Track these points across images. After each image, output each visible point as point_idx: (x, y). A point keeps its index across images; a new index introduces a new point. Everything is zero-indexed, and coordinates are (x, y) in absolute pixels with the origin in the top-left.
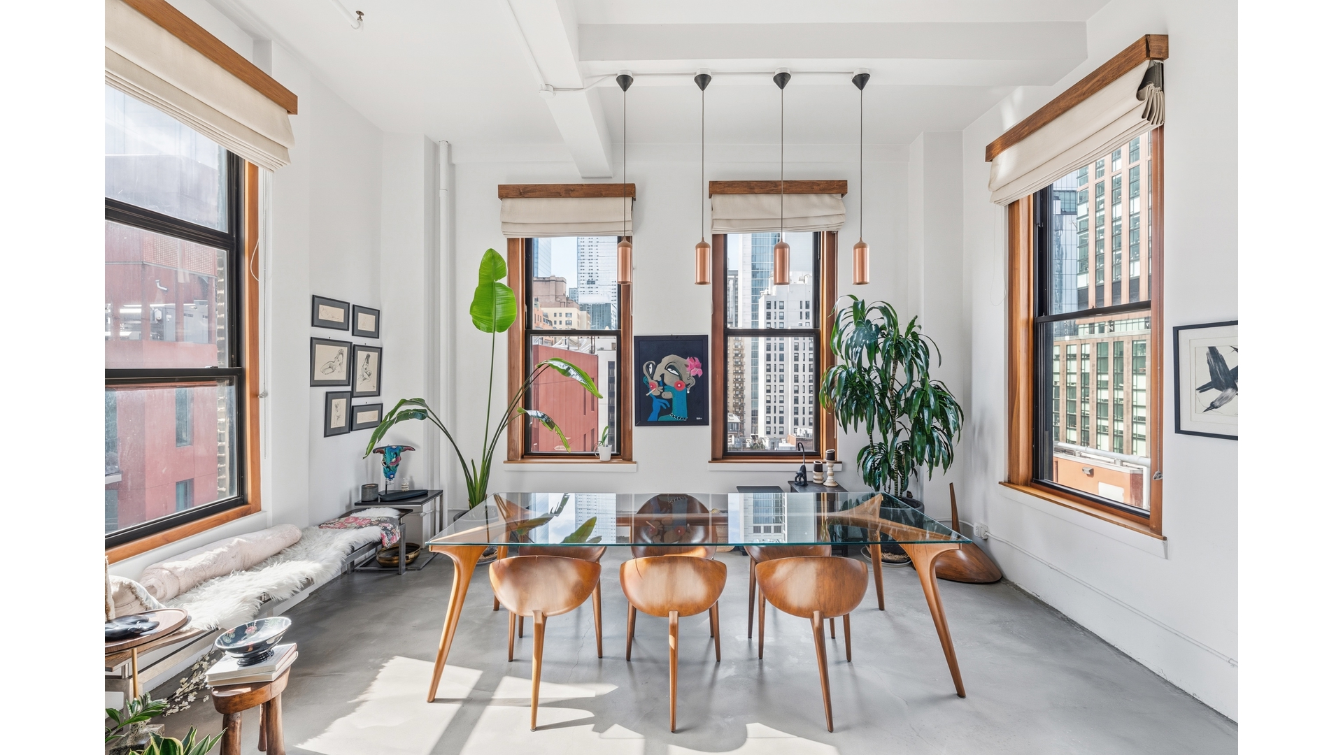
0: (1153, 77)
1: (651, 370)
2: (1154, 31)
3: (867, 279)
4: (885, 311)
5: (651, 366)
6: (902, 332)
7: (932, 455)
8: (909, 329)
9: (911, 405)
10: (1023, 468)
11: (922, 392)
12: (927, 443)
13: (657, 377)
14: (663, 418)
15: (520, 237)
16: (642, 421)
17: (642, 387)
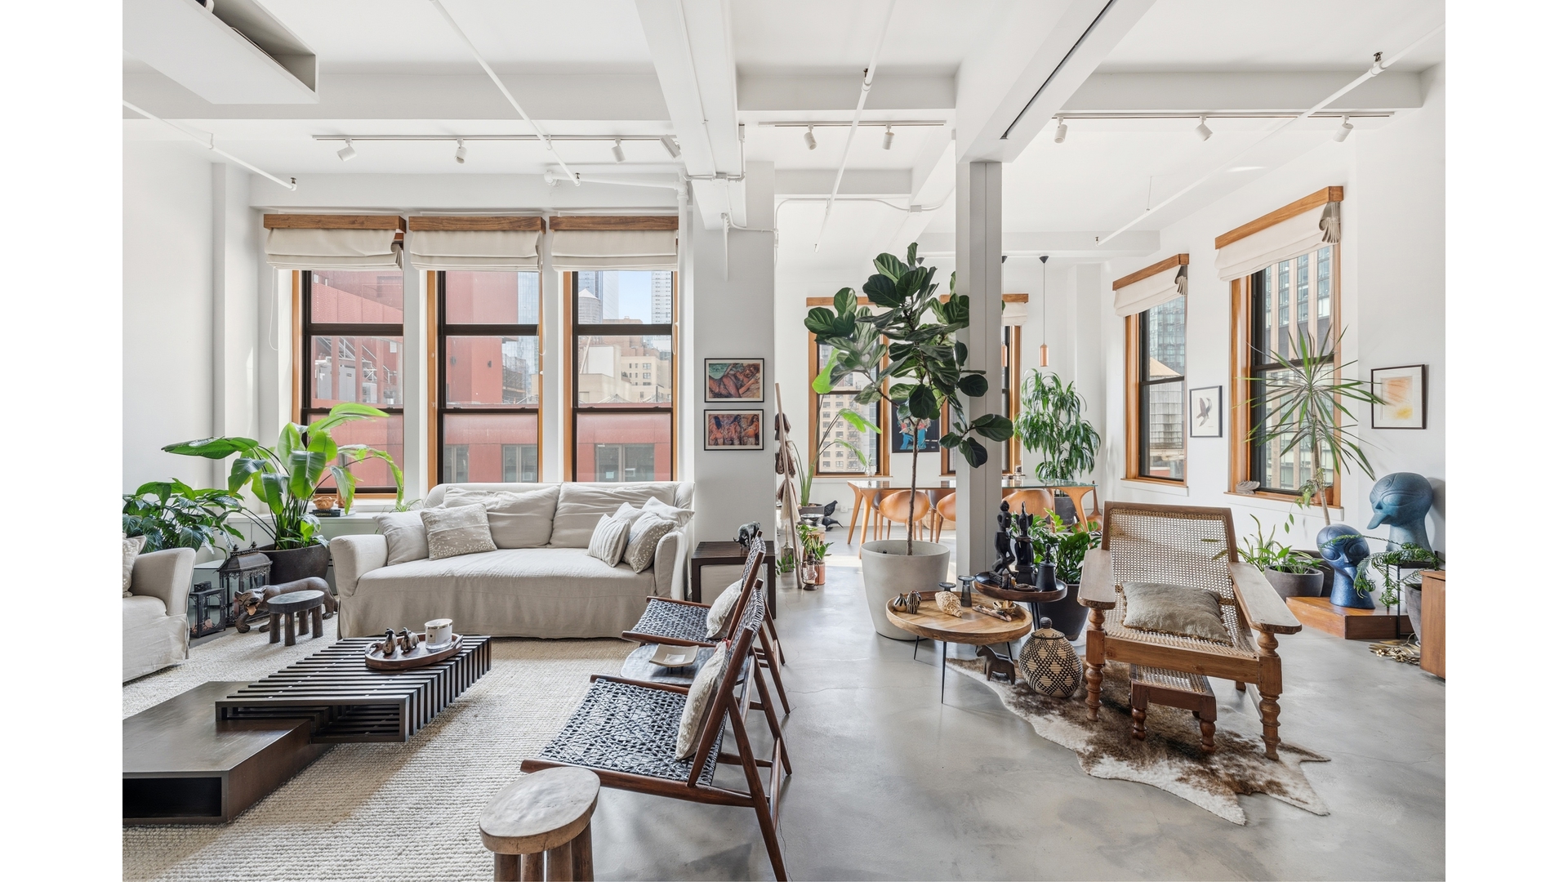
0: (1182, 272)
2: (1182, 252)
3: (1048, 364)
4: (1055, 379)
6: (1064, 391)
7: (1082, 463)
8: (1068, 389)
9: (1069, 434)
10: (1134, 470)
11: (1077, 428)
12: (1079, 457)
14: (909, 448)
17: (896, 428)
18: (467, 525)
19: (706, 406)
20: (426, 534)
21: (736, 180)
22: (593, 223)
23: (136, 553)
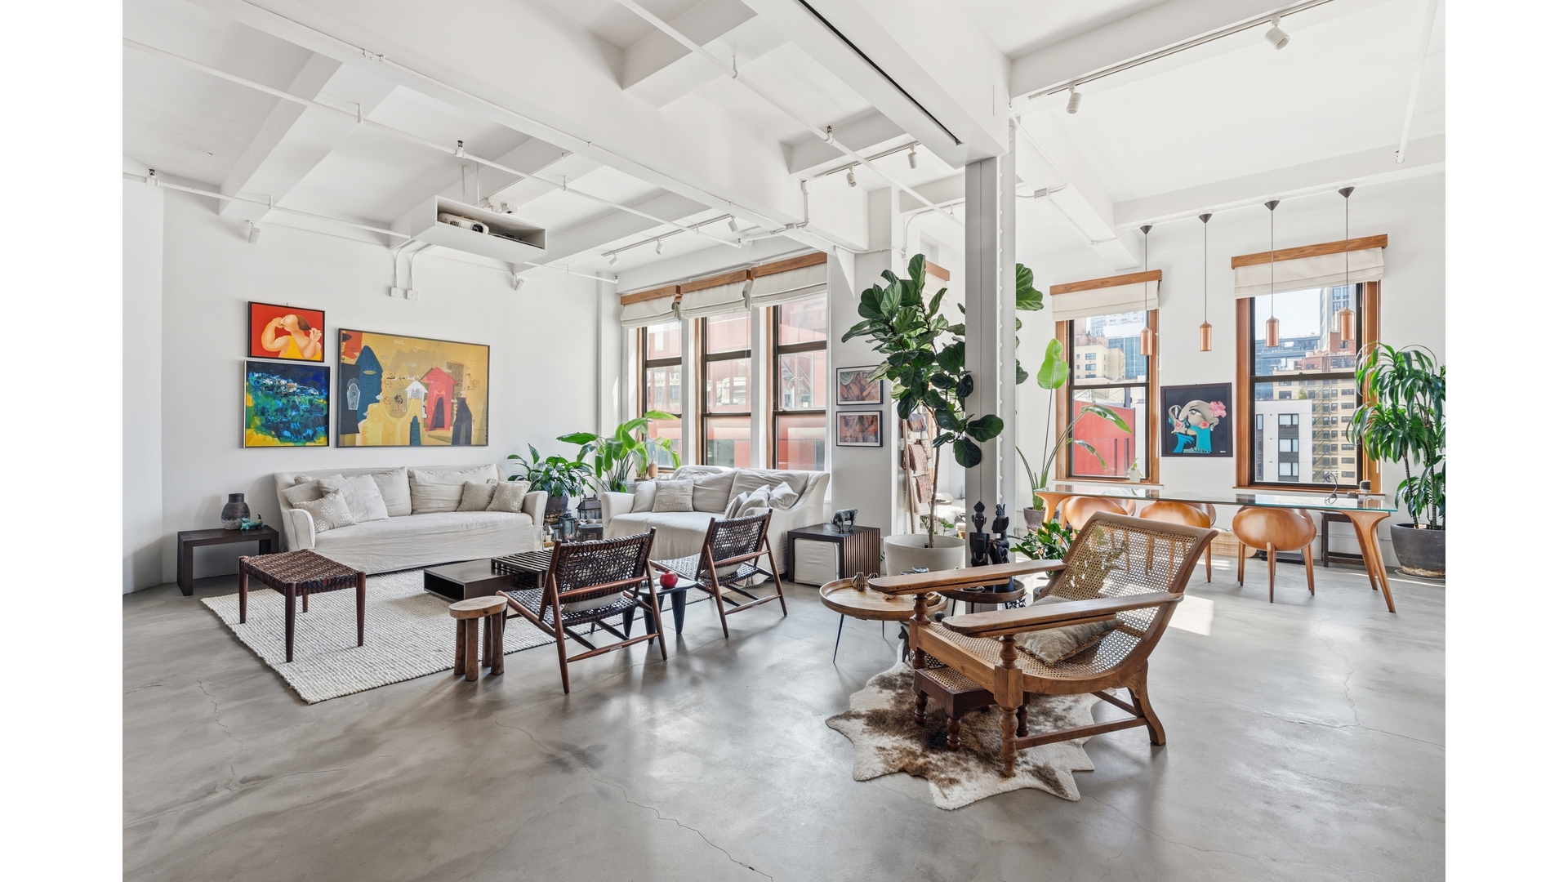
1: (1176, 413)
5: (1176, 409)
13: (1181, 418)
14: (1186, 451)
15: (1065, 320)
16: (1168, 451)
17: (1167, 427)
18: (678, 494)
19: (838, 408)
20: (655, 497)
21: (802, 226)
22: (777, 267)
23: (526, 492)
